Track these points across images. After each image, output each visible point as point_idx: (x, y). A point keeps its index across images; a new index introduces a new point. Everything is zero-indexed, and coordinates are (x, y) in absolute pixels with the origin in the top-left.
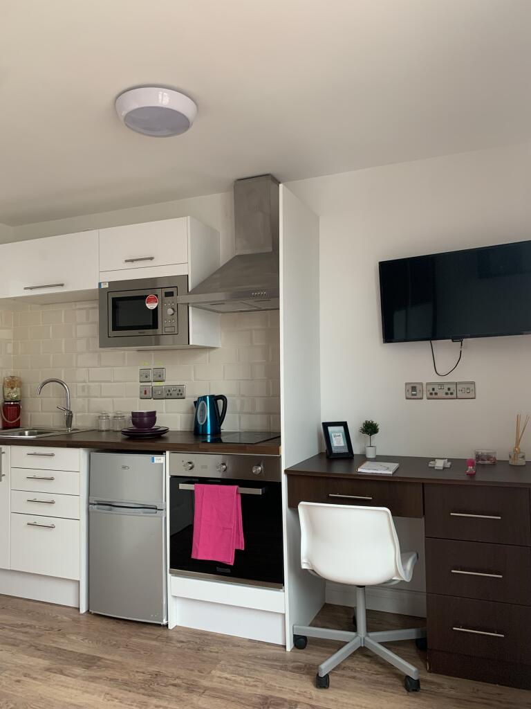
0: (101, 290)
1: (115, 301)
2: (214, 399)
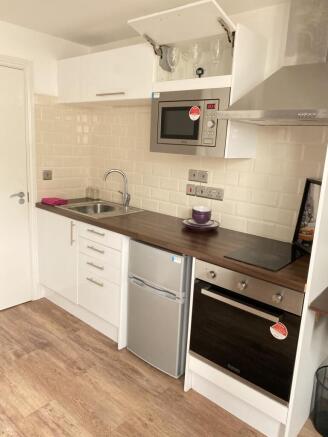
0: (153, 99)
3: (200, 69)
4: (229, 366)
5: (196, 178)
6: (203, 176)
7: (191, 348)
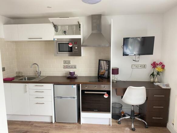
3: (65, 31)
4: (94, 110)
5: (66, 63)
6: (69, 62)
7: (82, 111)
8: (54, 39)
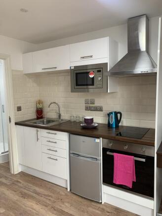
0: (71, 69)
1: (77, 74)
2: (116, 113)
7: (103, 182)
8: (70, 67)
